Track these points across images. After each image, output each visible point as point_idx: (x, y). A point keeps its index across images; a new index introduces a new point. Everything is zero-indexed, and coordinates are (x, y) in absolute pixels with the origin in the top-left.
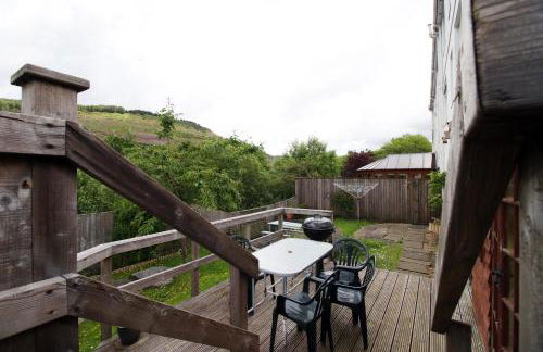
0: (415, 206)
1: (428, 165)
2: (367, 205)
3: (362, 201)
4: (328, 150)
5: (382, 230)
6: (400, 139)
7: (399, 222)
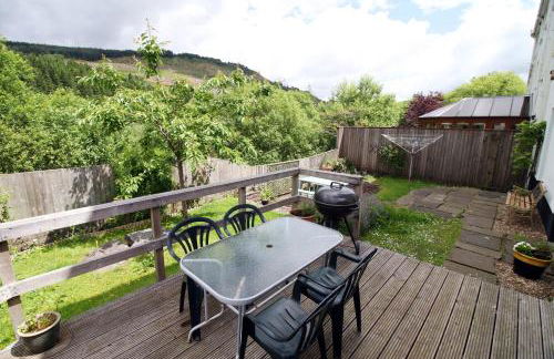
0: (490, 165)
1: (517, 112)
2: (423, 162)
3: (417, 157)
4: (384, 93)
5: (437, 196)
6: (482, 79)
7: (464, 185)
